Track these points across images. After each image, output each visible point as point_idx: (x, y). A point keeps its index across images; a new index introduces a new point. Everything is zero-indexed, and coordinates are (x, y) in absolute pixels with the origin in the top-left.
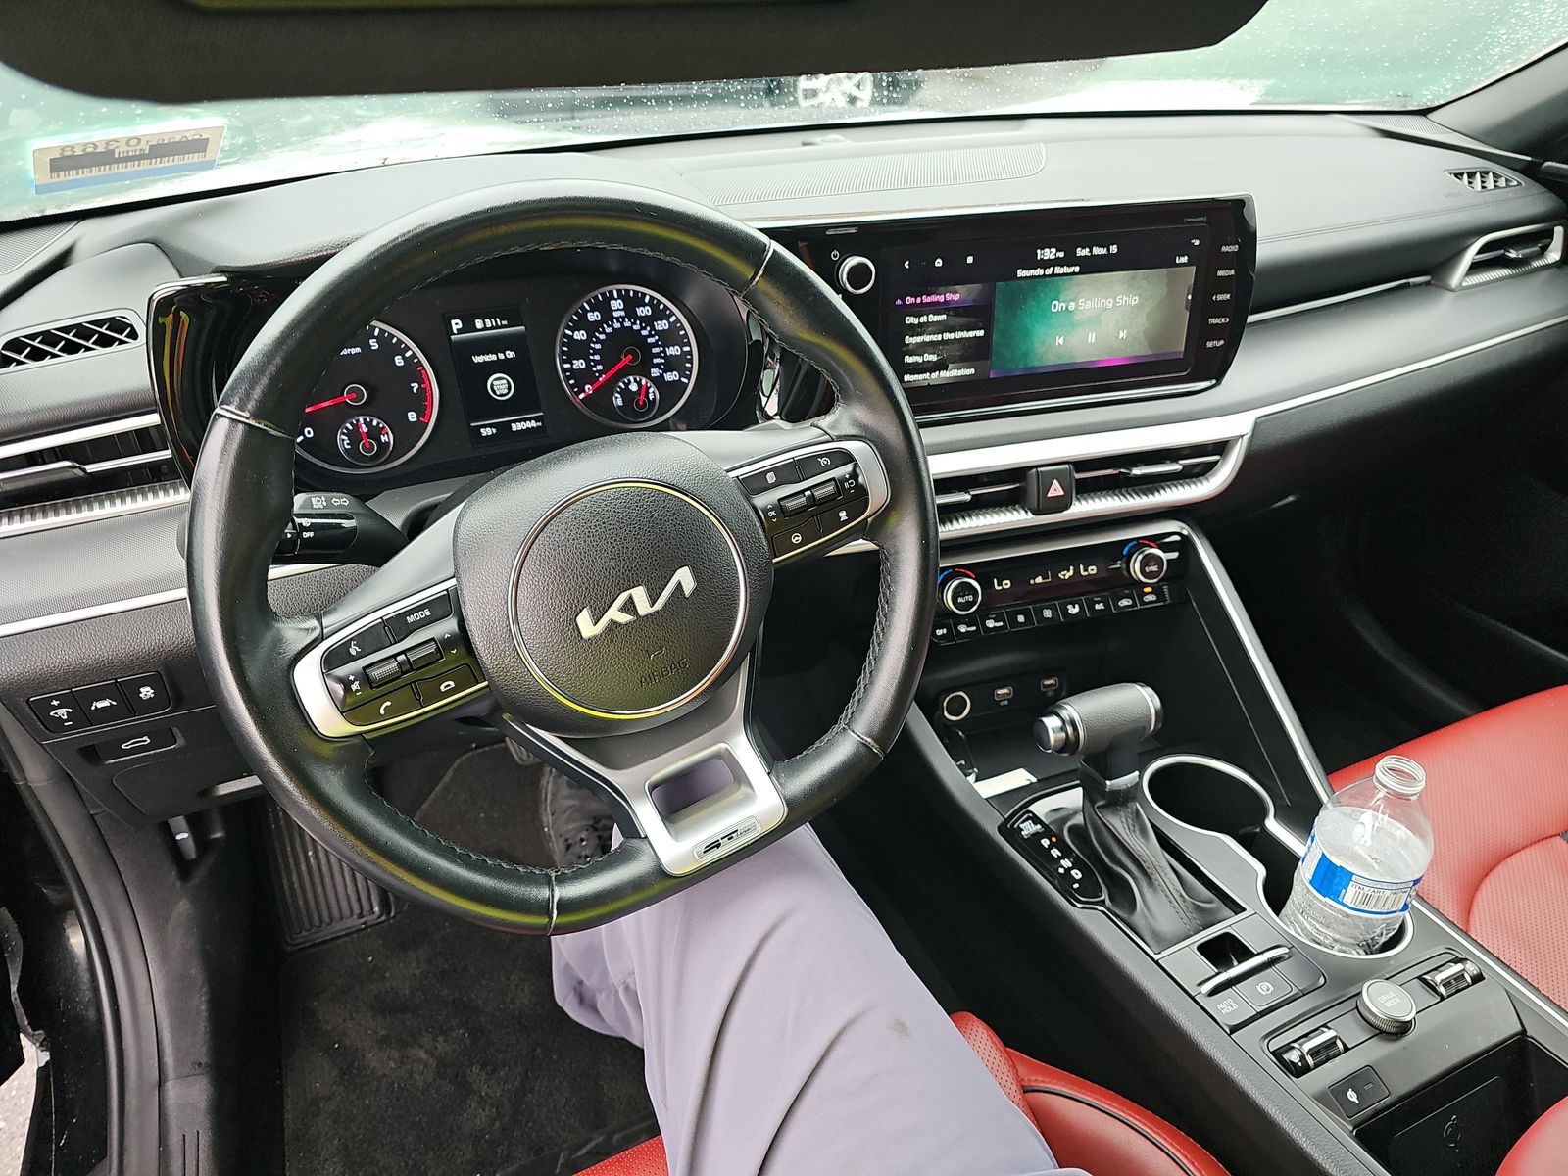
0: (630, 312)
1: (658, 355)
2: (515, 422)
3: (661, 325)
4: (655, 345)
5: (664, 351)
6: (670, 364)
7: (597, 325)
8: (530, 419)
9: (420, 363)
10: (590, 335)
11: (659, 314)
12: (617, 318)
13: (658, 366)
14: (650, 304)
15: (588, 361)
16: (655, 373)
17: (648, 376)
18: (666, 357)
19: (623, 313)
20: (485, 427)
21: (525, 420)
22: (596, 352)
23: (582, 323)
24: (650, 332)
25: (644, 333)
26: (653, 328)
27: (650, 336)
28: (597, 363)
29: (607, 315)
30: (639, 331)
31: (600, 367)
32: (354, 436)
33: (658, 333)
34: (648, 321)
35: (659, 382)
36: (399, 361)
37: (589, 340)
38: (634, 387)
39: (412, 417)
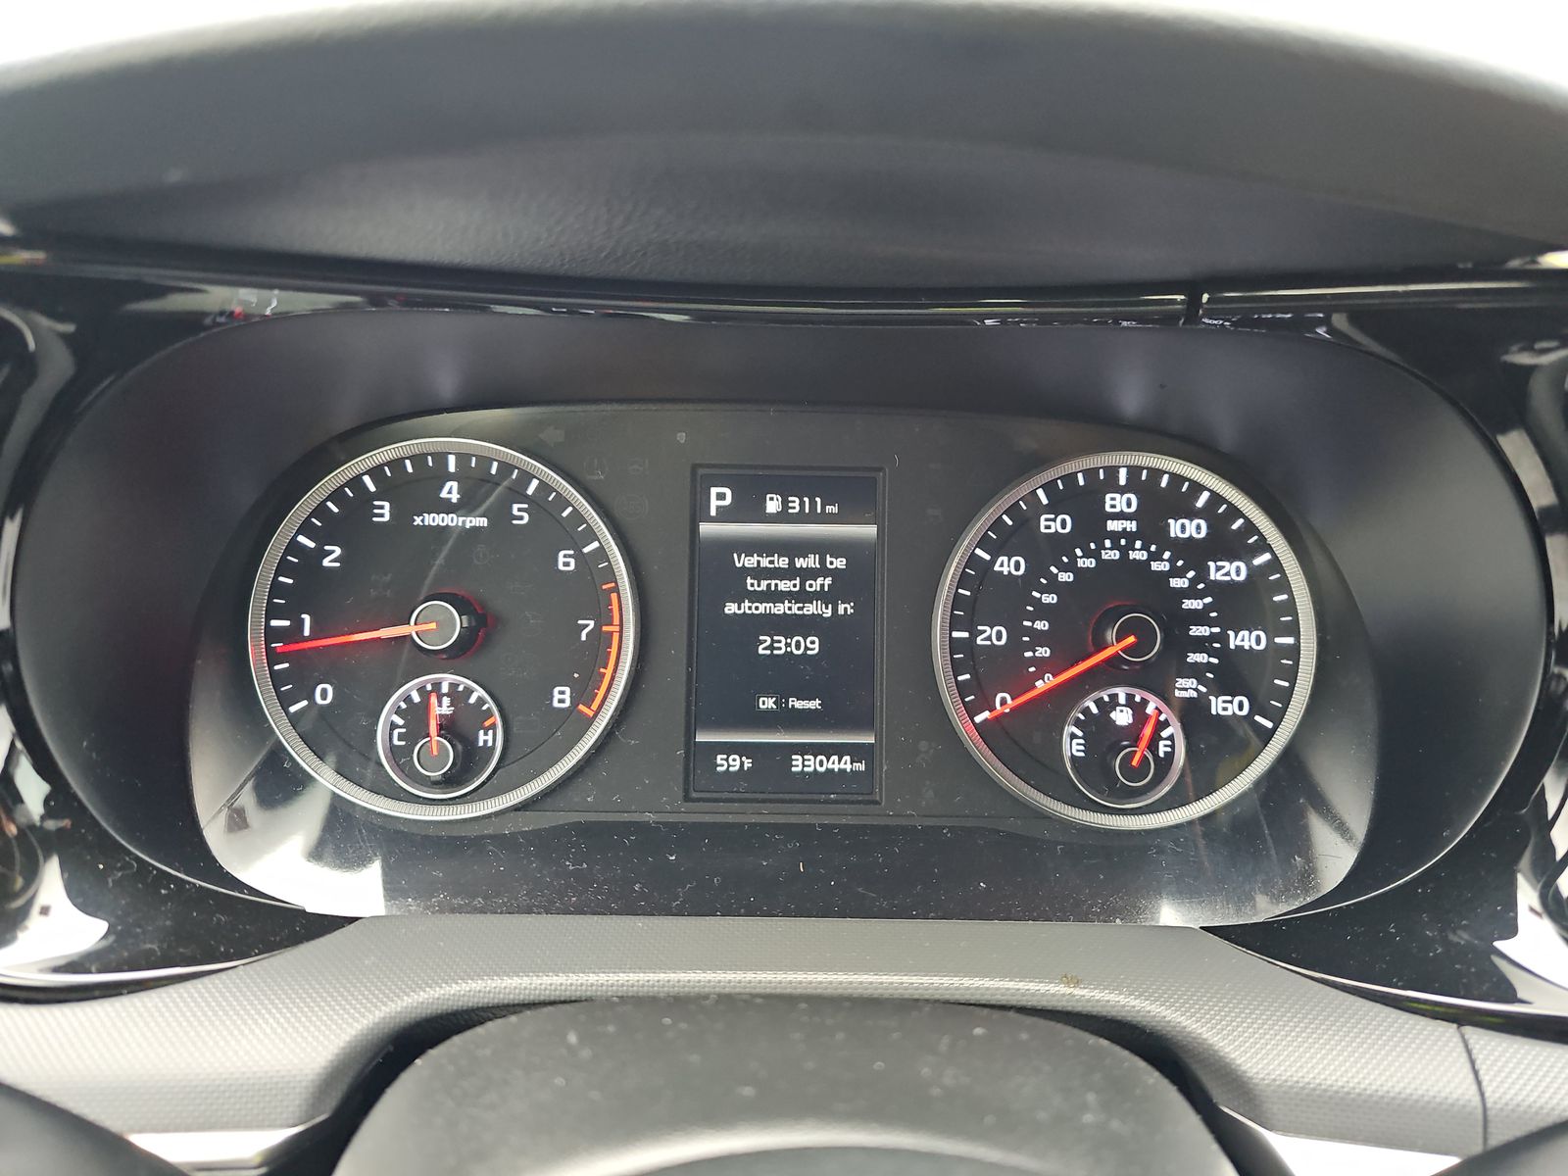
0: (1150, 525)
1: (1200, 644)
2: (803, 749)
3: (1229, 571)
4: (1199, 617)
5: (1223, 638)
6: (1232, 674)
7: (1059, 545)
8: (840, 750)
9: (610, 574)
10: (1037, 569)
11: (1226, 541)
12: (1115, 536)
13: (1196, 671)
14: (1206, 512)
15: (1015, 632)
16: (1186, 688)
17: (1165, 696)
18: (1224, 653)
19: (1132, 526)
20: (729, 749)
21: (827, 750)
22: (1042, 611)
23: (1017, 535)
24: (1193, 582)
25: (1177, 583)
26: (1202, 574)
27: (1191, 593)
28: (1039, 639)
29: (1091, 524)
30: (1165, 576)
31: (1043, 652)
32: (416, 716)
33: (1215, 588)
34: (1195, 554)
35: (1193, 714)
36: (565, 561)
37: (1029, 581)
38: (1122, 717)
39: (562, 697)
